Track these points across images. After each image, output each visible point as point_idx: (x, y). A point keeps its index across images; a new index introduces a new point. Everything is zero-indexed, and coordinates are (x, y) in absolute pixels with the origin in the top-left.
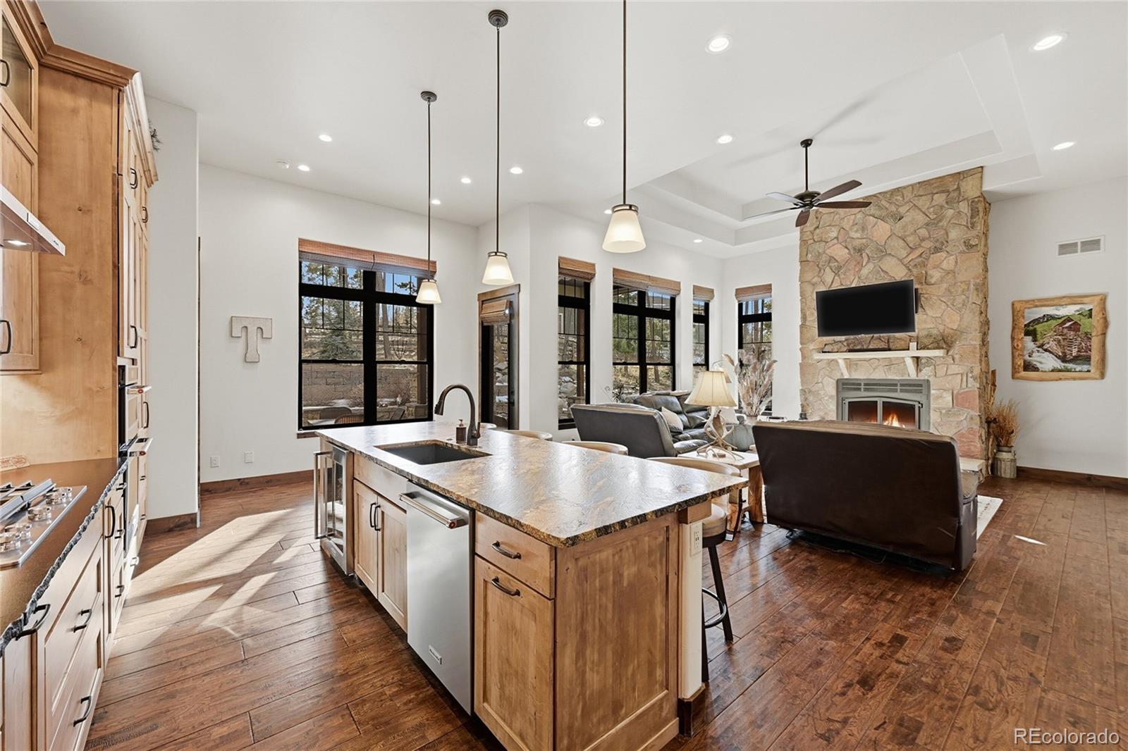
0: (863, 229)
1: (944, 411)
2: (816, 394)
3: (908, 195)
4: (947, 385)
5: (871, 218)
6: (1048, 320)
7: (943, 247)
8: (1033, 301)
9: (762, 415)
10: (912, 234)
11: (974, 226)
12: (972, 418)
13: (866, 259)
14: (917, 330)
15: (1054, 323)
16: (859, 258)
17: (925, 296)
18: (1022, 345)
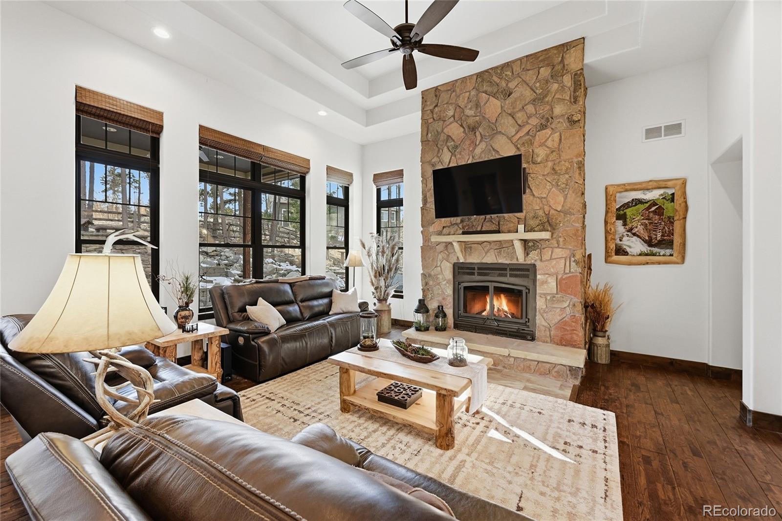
0: (477, 106)
1: (548, 298)
2: (435, 278)
3: (517, 69)
4: (552, 270)
5: (484, 94)
6: (636, 205)
7: (549, 124)
8: (624, 185)
9: (392, 297)
10: (520, 110)
11: (576, 100)
12: (574, 305)
13: (479, 138)
14: (524, 211)
15: (641, 207)
16: (473, 137)
17: (532, 175)
18: (615, 229)
